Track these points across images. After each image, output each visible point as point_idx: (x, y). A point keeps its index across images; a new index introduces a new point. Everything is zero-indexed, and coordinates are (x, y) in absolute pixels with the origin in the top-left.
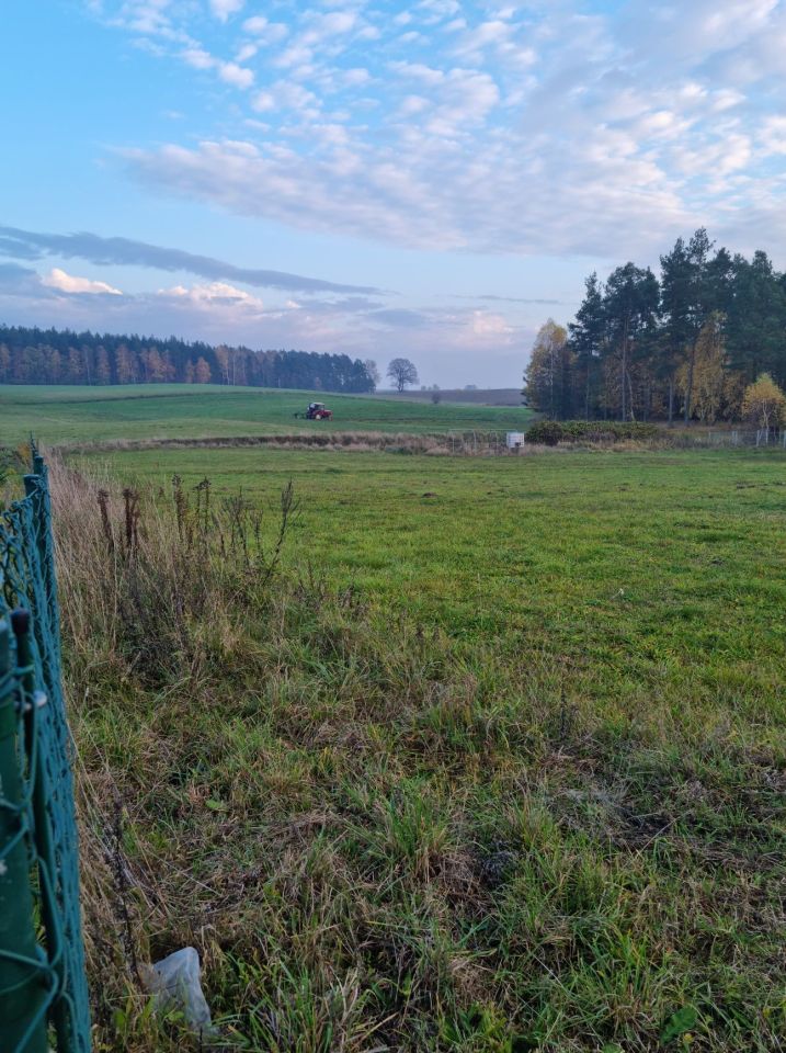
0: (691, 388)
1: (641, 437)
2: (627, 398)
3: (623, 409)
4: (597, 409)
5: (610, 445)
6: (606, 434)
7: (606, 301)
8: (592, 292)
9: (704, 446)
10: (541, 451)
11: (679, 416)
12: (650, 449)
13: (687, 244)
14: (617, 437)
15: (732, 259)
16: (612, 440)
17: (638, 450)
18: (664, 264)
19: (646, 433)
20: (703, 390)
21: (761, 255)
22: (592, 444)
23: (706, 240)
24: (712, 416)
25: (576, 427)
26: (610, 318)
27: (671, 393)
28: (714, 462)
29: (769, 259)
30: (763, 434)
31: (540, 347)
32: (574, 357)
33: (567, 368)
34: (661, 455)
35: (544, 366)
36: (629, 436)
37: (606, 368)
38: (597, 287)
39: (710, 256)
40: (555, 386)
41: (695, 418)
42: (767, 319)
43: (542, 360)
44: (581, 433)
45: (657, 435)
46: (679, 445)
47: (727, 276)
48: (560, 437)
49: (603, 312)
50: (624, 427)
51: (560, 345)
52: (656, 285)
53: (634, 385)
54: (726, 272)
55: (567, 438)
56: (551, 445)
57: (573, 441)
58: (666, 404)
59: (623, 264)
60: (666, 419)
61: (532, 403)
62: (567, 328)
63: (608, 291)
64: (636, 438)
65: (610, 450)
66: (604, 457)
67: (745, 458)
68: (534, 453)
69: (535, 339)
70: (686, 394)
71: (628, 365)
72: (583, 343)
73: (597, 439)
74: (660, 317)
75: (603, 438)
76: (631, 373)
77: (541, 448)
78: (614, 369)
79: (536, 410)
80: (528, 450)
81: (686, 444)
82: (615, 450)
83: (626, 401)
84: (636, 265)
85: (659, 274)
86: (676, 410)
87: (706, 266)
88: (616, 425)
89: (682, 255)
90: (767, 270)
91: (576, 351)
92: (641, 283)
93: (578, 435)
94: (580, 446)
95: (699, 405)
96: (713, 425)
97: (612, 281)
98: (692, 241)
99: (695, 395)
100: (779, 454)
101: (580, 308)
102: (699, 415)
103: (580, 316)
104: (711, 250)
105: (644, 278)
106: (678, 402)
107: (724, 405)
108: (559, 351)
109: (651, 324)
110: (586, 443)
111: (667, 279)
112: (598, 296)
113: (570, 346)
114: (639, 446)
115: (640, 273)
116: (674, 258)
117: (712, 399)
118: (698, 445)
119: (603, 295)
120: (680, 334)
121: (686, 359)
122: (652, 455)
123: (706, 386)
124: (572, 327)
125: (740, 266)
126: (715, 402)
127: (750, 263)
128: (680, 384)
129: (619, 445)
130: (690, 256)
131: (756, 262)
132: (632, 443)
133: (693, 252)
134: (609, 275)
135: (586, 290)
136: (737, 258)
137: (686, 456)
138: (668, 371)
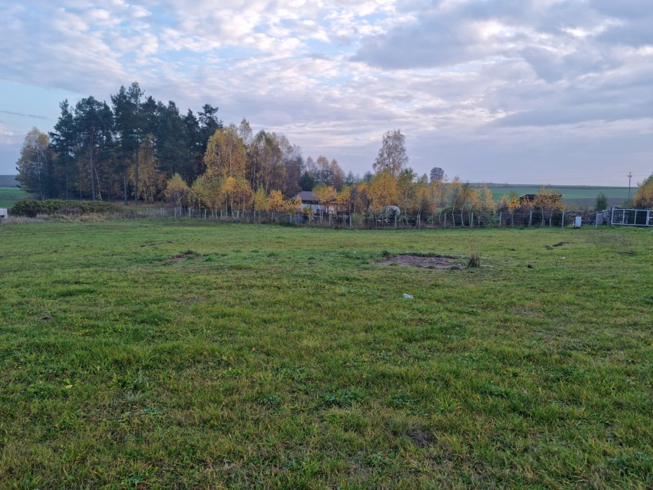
0: (138, 180)
1: (101, 211)
2: (96, 184)
3: (93, 192)
4: (75, 191)
5: (77, 217)
6: (75, 209)
7: (75, 119)
8: (65, 112)
9: (144, 217)
10: (22, 222)
11: (131, 198)
12: (107, 219)
13: (127, 90)
14: (83, 211)
15: (157, 104)
16: (80, 213)
17: (99, 219)
18: (114, 101)
19: (105, 209)
20: (145, 182)
21: (172, 104)
22: (64, 216)
23: (139, 90)
24: (152, 198)
25: (52, 204)
26: (80, 131)
27: (126, 184)
28: (146, 227)
29: (177, 106)
30: (178, 210)
31: (29, 146)
32: (55, 156)
33: (50, 163)
34: (114, 223)
35: (32, 160)
36: (92, 210)
37: (79, 164)
38: (69, 109)
39: (143, 100)
40: (42, 175)
41: (141, 199)
42: (179, 142)
43: (30, 156)
44: (56, 209)
45: (112, 210)
46: (127, 216)
47: (155, 113)
48: (39, 211)
49: (73, 127)
50: (89, 204)
51: (45, 147)
52: (111, 114)
53: (100, 177)
54: (154, 111)
55: (43, 212)
56: (31, 217)
57: (49, 214)
58: (123, 190)
59: (87, 97)
60: (123, 199)
61: (24, 186)
62: (48, 135)
63: (77, 113)
64: (98, 211)
65: (77, 220)
66: (72, 225)
67: (165, 225)
68: (15, 223)
69: (23, 141)
70: (135, 184)
71: (95, 164)
72: (61, 147)
73: (69, 213)
74: (115, 134)
75: (73, 212)
76: (97, 168)
77: (21, 219)
78: (85, 165)
79: (28, 191)
80: (10, 220)
81: (132, 216)
82: (82, 220)
83: (95, 187)
84: (96, 99)
85: (111, 106)
86: (130, 194)
87: (141, 105)
88: (84, 203)
89: (125, 97)
90: (177, 113)
91: (56, 151)
92: (101, 111)
93: (53, 210)
94: (55, 217)
95: (143, 191)
96: (153, 203)
97: (79, 106)
98: (130, 89)
99: (140, 185)
100: (186, 222)
101: (57, 122)
102: (144, 198)
103: (58, 128)
104: (143, 96)
105: (102, 108)
106: (130, 188)
107: (158, 191)
108: (44, 151)
109: (109, 138)
110: (60, 215)
111: (117, 110)
112: (70, 116)
113: (51, 147)
114: (99, 217)
115: (99, 104)
116: (120, 97)
117: (151, 188)
118: (139, 216)
119: (74, 116)
120: (129, 146)
121: (133, 162)
122: (108, 223)
123: (147, 180)
124: (52, 134)
125: (161, 108)
126: (153, 189)
127: (167, 107)
128: (131, 177)
129: (84, 217)
130: (130, 98)
131: (170, 107)
132: (94, 216)
133: (132, 95)
134: (77, 102)
135: (61, 111)
136: (160, 103)
137: (130, 224)
138: (122, 168)
